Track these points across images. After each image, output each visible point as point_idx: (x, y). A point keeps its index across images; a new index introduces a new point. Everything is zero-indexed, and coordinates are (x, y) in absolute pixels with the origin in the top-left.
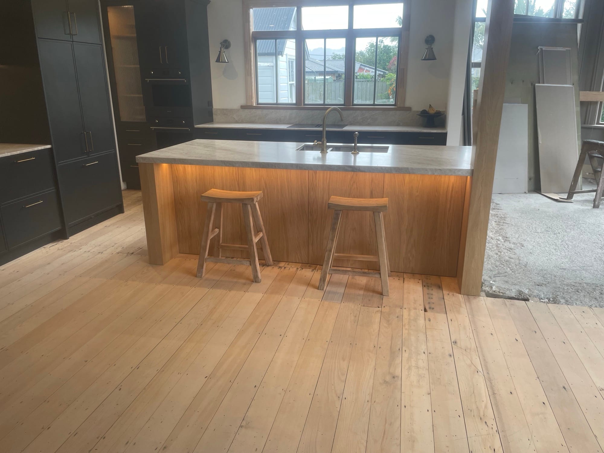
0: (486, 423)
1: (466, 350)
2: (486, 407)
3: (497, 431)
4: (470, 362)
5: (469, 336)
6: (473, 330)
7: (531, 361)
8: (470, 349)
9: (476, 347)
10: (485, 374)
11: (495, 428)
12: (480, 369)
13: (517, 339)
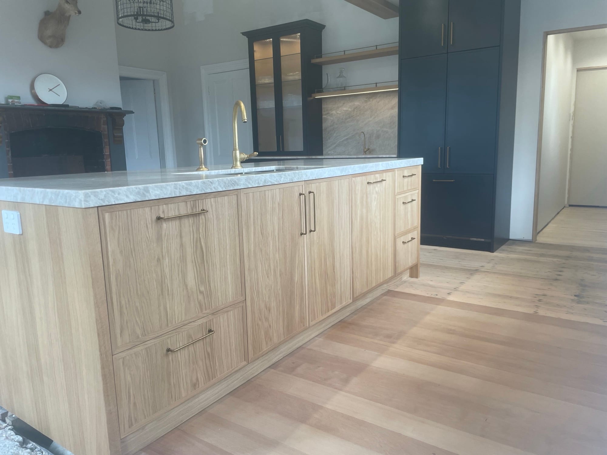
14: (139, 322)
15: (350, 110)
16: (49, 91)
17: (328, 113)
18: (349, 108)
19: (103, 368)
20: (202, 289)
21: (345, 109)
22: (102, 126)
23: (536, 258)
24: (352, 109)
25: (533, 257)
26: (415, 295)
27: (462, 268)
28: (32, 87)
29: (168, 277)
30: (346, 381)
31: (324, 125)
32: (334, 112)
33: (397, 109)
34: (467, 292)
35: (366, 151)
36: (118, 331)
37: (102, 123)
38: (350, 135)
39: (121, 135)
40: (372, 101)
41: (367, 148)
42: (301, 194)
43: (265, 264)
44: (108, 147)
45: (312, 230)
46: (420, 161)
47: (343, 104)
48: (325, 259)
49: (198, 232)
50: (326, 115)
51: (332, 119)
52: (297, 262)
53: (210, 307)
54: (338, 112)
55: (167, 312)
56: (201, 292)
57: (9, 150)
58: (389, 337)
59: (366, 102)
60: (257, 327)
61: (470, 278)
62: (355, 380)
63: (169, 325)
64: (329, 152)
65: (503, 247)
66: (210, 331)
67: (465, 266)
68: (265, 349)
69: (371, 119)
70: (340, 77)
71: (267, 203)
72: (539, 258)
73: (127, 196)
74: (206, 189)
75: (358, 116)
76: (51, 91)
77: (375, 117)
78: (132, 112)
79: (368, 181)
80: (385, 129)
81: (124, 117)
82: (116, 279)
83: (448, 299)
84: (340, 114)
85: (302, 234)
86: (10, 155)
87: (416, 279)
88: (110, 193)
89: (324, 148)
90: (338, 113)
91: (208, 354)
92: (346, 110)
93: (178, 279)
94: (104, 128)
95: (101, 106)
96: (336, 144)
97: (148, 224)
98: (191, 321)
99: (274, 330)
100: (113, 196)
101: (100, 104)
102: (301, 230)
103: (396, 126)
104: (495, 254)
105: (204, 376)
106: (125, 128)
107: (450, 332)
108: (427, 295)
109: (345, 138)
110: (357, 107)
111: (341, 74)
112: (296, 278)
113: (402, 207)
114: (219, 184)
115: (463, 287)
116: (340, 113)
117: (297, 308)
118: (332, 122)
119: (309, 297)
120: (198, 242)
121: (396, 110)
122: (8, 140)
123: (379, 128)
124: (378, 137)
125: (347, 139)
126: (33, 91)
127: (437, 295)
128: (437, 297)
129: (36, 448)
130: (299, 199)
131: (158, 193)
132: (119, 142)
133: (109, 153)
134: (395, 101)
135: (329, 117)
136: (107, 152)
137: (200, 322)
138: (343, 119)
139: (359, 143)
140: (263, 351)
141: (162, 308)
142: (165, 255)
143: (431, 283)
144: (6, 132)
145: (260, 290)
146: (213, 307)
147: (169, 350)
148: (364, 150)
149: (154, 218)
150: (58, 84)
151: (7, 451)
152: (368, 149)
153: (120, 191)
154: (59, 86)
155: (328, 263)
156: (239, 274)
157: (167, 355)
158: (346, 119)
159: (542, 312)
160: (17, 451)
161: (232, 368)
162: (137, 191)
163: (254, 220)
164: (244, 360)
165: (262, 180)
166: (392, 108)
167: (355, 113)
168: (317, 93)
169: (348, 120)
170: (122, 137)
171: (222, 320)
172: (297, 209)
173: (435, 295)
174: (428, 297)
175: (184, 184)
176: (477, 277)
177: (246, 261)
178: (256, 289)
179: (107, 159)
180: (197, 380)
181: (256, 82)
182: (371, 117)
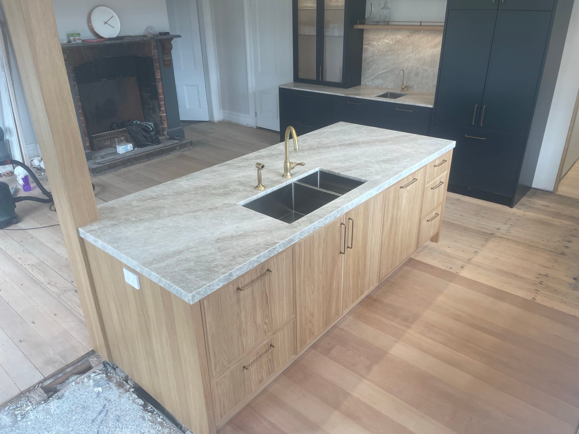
0: (29, 265)
1: (65, 291)
2: (33, 271)
3: (22, 265)
4: (57, 286)
5: (70, 302)
6: (72, 309)
7: (16, 312)
8: (63, 293)
9: (60, 298)
10: (43, 285)
11: (23, 266)
12: (48, 286)
13: (34, 324)
14: (226, 358)
15: (391, 43)
16: (105, 24)
17: (369, 44)
18: (391, 41)
19: (205, 392)
20: (267, 321)
21: (386, 41)
22: (153, 51)
23: (551, 218)
24: (394, 42)
25: (547, 217)
26: (432, 267)
27: (479, 231)
28: (89, 21)
29: (244, 322)
30: (369, 368)
31: (364, 55)
32: (375, 43)
33: (441, 47)
34: (479, 266)
35: (404, 88)
36: (213, 368)
37: (152, 48)
38: (389, 69)
39: (169, 58)
40: (415, 36)
41: (405, 85)
42: (342, 224)
43: (311, 286)
44: (159, 70)
45: (349, 247)
46: (453, 144)
47: (385, 36)
48: (358, 262)
49: (264, 285)
50: (367, 44)
51: (372, 50)
52: (336, 273)
53: (272, 330)
54: (379, 43)
55: (243, 345)
56: (265, 323)
57: (75, 84)
58: (405, 319)
59: (408, 36)
60: (304, 330)
61: (484, 246)
62: (375, 368)
63: (244, 352)
64: (367, 83)
65: (524, 200)
66: (271, 345)
67: (482, 228)
68: (309, 342)
69: (411, 55)
70: (384, 8)
71: (315, 243)
72: (555, 219)
73: (218, 285)
74: (271, 254)
75: (399, 50)
76: (106, 24)
77: (416, 54)
78: (179, 36)
79: (401, 186)
80: (425, 67)
81: (171, 41)
82: (212, 338)
83: (461, 274)
84: (381, 46)
85: (341, 253)
86: (77, 88)
87: (436, 243)
88: (208, 288)
89: (362, 78)
90: (379, 45)
91: (270, 359)
92: (387, 43)
93: (250, 321)
94: (154, 53)
95: (151, 32)
96: (374, 76)
97: (231, 295)
98: (259, 344)
99: (316, 327)
100: (209, 289)
101: (150, 31)
102: (341, 250)
103: (436, 65)
104: (514, 210)
105: (266, 373)
106: (173, 51)
107: (457, 318)
108: (443, 268)
109: (385, 71)
110: (398, 41)
111: (386, 5)
112: (335, 285)
113: (430, 191)
114: (280, 247)
115: (477, 259)
116: (381, 44)
117: (334, 306)
118: (372, 53)
119: (343, 295)
120: (264, 292)
121: (439, 49)
122: (73, 74)
123: (419, 66)
124: (417, 74)
125: (386, 72)
126: (90, 24)
127: (451, 268)
128: (451, 270)
129: (154, 411)
130: (340, 228)
131: (237, 273)
132: (169, 65)
133: (160, 77)
134: (439, 39)
135: (370, 48)
136: (158, 76)
137: (265, 342)
138: (383, 51)
139: (397, 78)
140: (307, 343)
141: (240, 344)
142: (242, 310)
143: (448, 250)
144: (71, 67)
145: (307, 305)
146: (273, 329)
147: (244, 367)
148: (402, 87)
149: (235, 289)
150: (112, 16)
151: (136, 414)
152: (406, 87)
153: (214, 284)
154: (113, 17)
155: (360, 264)
156: (292, 300)
157: (243, 370)
158: (387, 52)
159: (539, 299)
160: (143, 414)
161: (285, 362)
162: (224, 278)
163: (304, 258)
164: (293, 354)
165: (312, 229)
166: (435, 46)
167: (396, 47)
168: (359, 24)
169: (388, 53)
170: (171, 60)
171: (279, 335)
172: (338, 236)
173: (450, 268)
174: (444, 270)
175: (255, 259)
176: (491, 244)
177: (297, 290)
178: (304, 306)
179: (159, 83)
180: (262, 377)
181: (299, 6)
182: (412, 53)
